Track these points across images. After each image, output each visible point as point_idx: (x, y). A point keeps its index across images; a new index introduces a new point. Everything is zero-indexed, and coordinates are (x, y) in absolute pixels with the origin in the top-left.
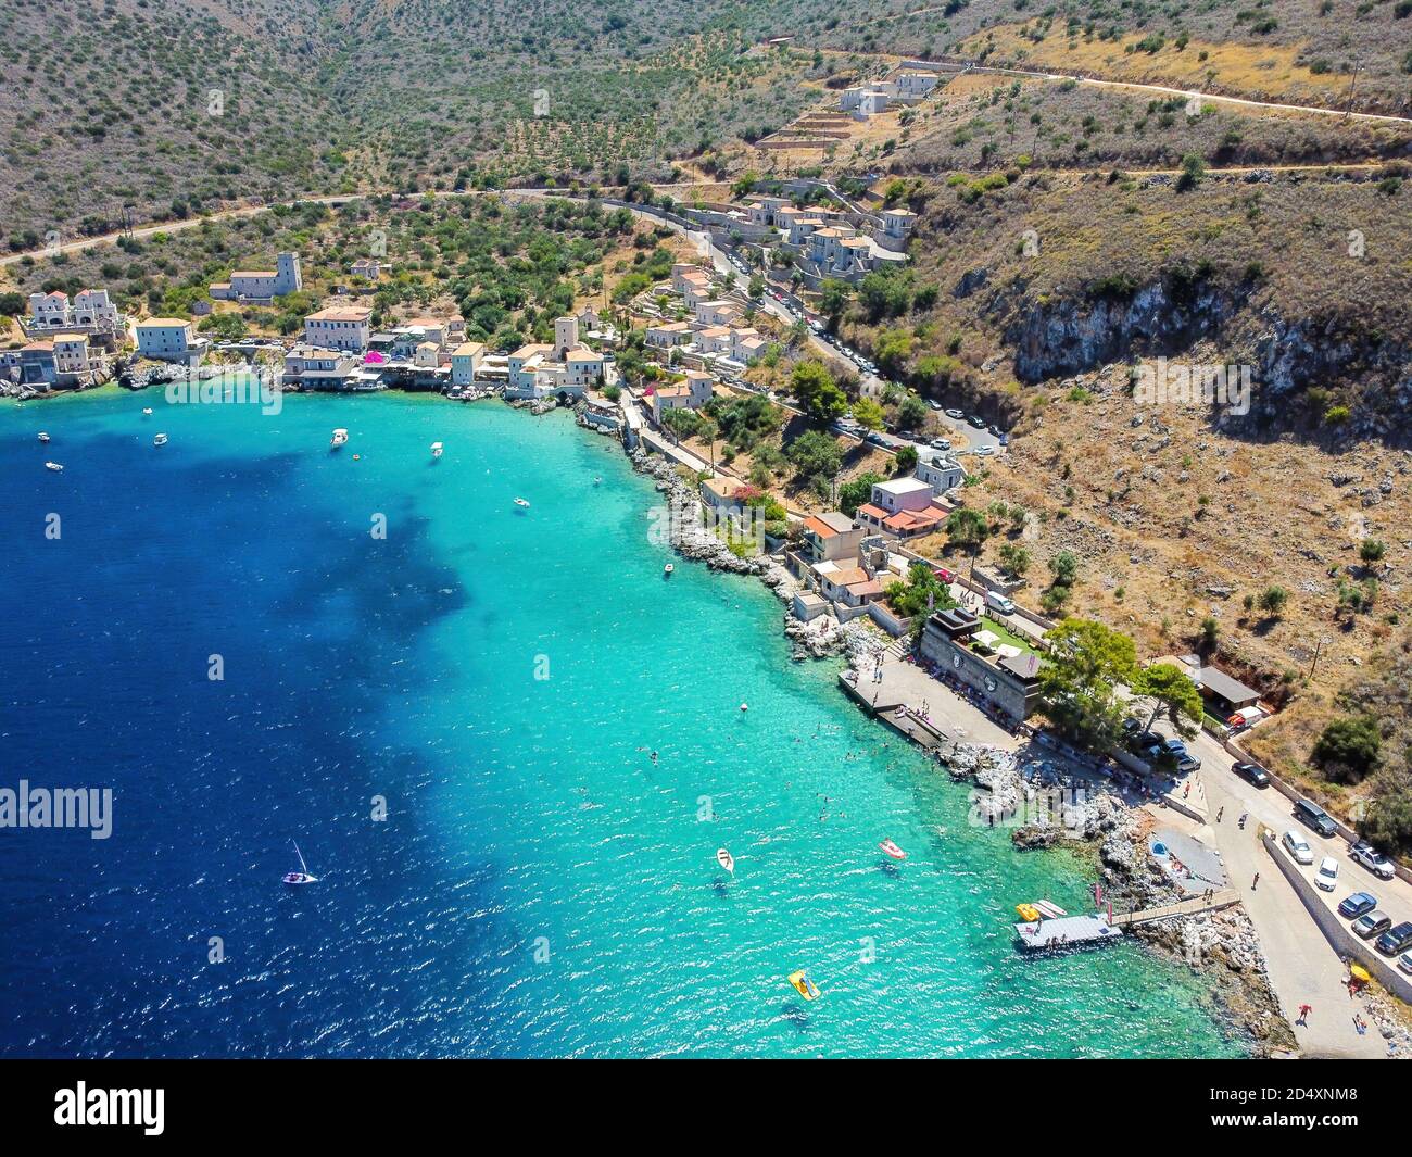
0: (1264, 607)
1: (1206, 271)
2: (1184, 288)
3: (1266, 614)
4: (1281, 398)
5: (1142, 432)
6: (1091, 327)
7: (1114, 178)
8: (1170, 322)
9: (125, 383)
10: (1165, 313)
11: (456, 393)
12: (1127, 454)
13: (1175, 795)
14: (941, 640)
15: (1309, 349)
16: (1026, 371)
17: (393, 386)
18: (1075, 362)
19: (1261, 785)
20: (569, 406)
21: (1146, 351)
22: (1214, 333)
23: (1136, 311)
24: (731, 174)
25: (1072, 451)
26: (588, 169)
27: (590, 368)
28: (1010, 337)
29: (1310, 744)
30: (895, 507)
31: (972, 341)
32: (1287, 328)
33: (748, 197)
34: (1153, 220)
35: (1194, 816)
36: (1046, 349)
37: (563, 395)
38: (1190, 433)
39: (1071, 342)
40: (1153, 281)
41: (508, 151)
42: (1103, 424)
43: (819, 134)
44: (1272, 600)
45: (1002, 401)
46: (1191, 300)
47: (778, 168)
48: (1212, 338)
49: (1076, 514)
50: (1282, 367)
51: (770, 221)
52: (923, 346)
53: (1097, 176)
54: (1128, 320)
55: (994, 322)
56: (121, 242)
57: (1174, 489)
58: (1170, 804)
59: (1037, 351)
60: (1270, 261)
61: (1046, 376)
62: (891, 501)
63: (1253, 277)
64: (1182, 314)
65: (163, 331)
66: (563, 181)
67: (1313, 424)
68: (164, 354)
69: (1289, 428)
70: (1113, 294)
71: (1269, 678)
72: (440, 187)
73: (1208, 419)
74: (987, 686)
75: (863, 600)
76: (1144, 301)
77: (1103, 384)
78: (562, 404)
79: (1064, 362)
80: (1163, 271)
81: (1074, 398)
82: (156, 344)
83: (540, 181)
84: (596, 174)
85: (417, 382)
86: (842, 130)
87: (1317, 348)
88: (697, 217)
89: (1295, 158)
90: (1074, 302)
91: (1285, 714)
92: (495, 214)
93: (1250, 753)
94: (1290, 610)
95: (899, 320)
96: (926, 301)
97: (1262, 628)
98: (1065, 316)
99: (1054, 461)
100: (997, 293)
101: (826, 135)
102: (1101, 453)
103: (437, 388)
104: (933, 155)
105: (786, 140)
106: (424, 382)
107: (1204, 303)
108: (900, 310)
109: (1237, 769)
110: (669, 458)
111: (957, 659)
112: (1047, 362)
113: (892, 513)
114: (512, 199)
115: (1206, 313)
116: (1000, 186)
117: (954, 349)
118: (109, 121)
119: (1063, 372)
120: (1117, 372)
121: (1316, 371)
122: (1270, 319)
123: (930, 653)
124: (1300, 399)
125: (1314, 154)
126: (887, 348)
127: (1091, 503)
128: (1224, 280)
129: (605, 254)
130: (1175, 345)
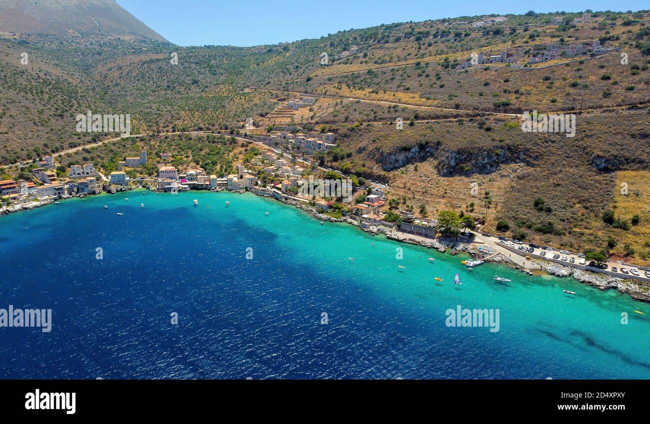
0: (471, 207)
1: (427, 143)
2: (422, 147)
3: (471, 208)
4: (454, 167)
5: (424, 178)
6: (401, 157)
7: (391, 124)
8: (420, 154)
9: (109, 192)
10: (419, 153)
11: (214, 189)
12: (422, 183)
13: (475, 241)
14: (407, 225)
15: (458, 157)
16: (386, 169)
17: (192, 189)
18: (398, 166)
19: (489, 236)
20: (248, 191)
21: (416, 161)
22: (432, 155)
23: (412, 153)
24: (261, 126)
25: (408, 185)
26: (214, 125)
27: (253, 180)
28: (377, 162)
29: (495, 227)
30: (373, 201)
31: (369, 163)
32: (452, 152)
33: (272, 132)
34: (408, 132)
35: (482, 243)
36: (391, 163)
37: (246, 188)
38: (435, 177)
39: (397, 161)
40: (415, 146)
41: (184, 120)
42: (413, 178)
43: (285, 114)
44: (472, 205)
45: (382, 176)
46: (425, 149)
47: (276, 123)
48: (432, 157)
49: (417, 197)
50: (453, 161)
51: (285, 138)
52: (355, 166)
53: (386, 123)
54: (410, 155)
55: (372, 158)
56: (83, 150)
57: (437, 189)
58: (476, 242)
59: (388, 164)
60: (441, 140)
61: (392, 169)
62: (372, 200)
63: (439, 143)
64: (423, 152)
65: (119, 175)
66: (208, 129)
67: (462, 172)
68: (119, 183)
69: (457, 173)
70: (406, 149)
71: (478, 219)
72: (167, 131)
73: (438, 174)
74: (423, 231)
75: (380, 221)
76: (413, 150)
77: (408, 169)
78: (247, 190)
79: (396, 166)
80: (417, 143)
81: (402, 173)
82: (116, 179)
83: (201, 129)
84: (216, 126)
85: (199, 187)
86: (292, 113)
87: (459, 156)
88: (258, 138)
89: (433, 118)
90: (396, 152)
91: (486, 224)
92: (190, 139)
93: (484, 232)
94: (475, 207)
95: (344, 160)
96: (349, 155)
97: (472, 211)
98: (395, 155)
99: (405, 187)
100: (371, 151)
101: (287, 114)
102: (415, 184)
103: (206, 189)
104: (328, 119)
105: (274, 116)
106: (201, 187)
107: (428, 150)
108: (342, 158)
109: (483, 235)
110: (294, 200)
111: (413, 227)
112: (391, 166)
113: (373, 203)
114: (193, 135)
115: (428, 152)
116: (359, 126)
117: (364, 166)
118: (63, 112)
119: (396, 168)
120: (411, 167)
121: (459, 161)
122: (448, 151)
123: (404, 228)
124: (458, 167)
125: (438, 117)
126: (345, 167)
127: (419, 195)
128: (432, 144)
129: (233, 149)
130: (423, 159)
